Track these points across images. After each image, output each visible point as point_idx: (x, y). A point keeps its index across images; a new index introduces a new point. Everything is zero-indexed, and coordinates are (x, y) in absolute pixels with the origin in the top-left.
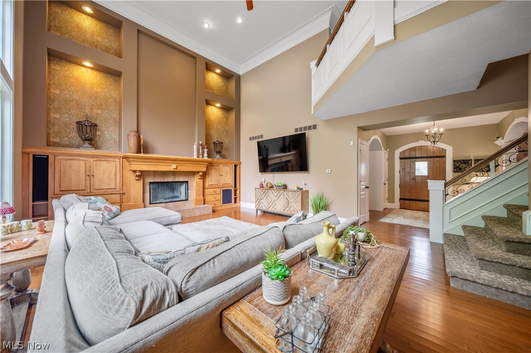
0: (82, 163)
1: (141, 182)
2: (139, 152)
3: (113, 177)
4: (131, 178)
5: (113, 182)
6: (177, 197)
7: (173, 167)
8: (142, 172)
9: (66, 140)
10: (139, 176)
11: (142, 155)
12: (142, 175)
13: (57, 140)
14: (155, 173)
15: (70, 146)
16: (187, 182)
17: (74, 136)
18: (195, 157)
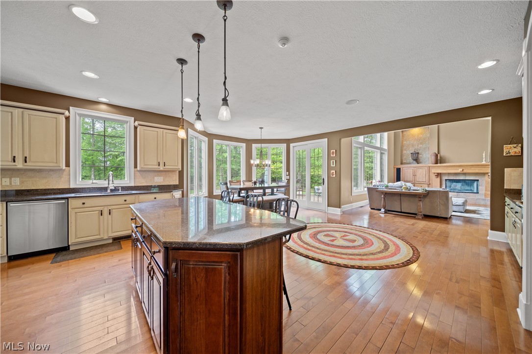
0: (412, 170)
1: (439, 179)
2: (436, 163)
3: (424, 176)
4: (433, 177)
5: (425, 178)
6: (471, 190)
7: (460, 170)
8: (438, 173)
9: (408, 161)
10: (436, 176)
11: (439, 165)
12: (439, 175)
13: (405, 161)
14: (449, 174)
15: (410, 163)
16: (478, 180)
17: (410, 159)
18: (484, 162)
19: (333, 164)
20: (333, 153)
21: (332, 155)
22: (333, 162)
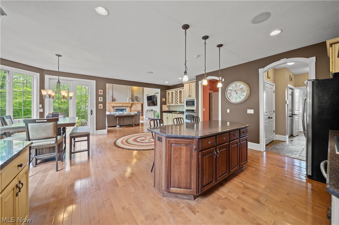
1: (113, 109)
2: (113, 101)
4: (111, 108)
7: (121, 105)
11: (113, 102)
12: (114, 107)
14: (117, 106)
16: (126, 109)
18: (128, 102)
19: (101, 100)
20: (101, 92)
21: (99, 94)
22: (101, 98)
